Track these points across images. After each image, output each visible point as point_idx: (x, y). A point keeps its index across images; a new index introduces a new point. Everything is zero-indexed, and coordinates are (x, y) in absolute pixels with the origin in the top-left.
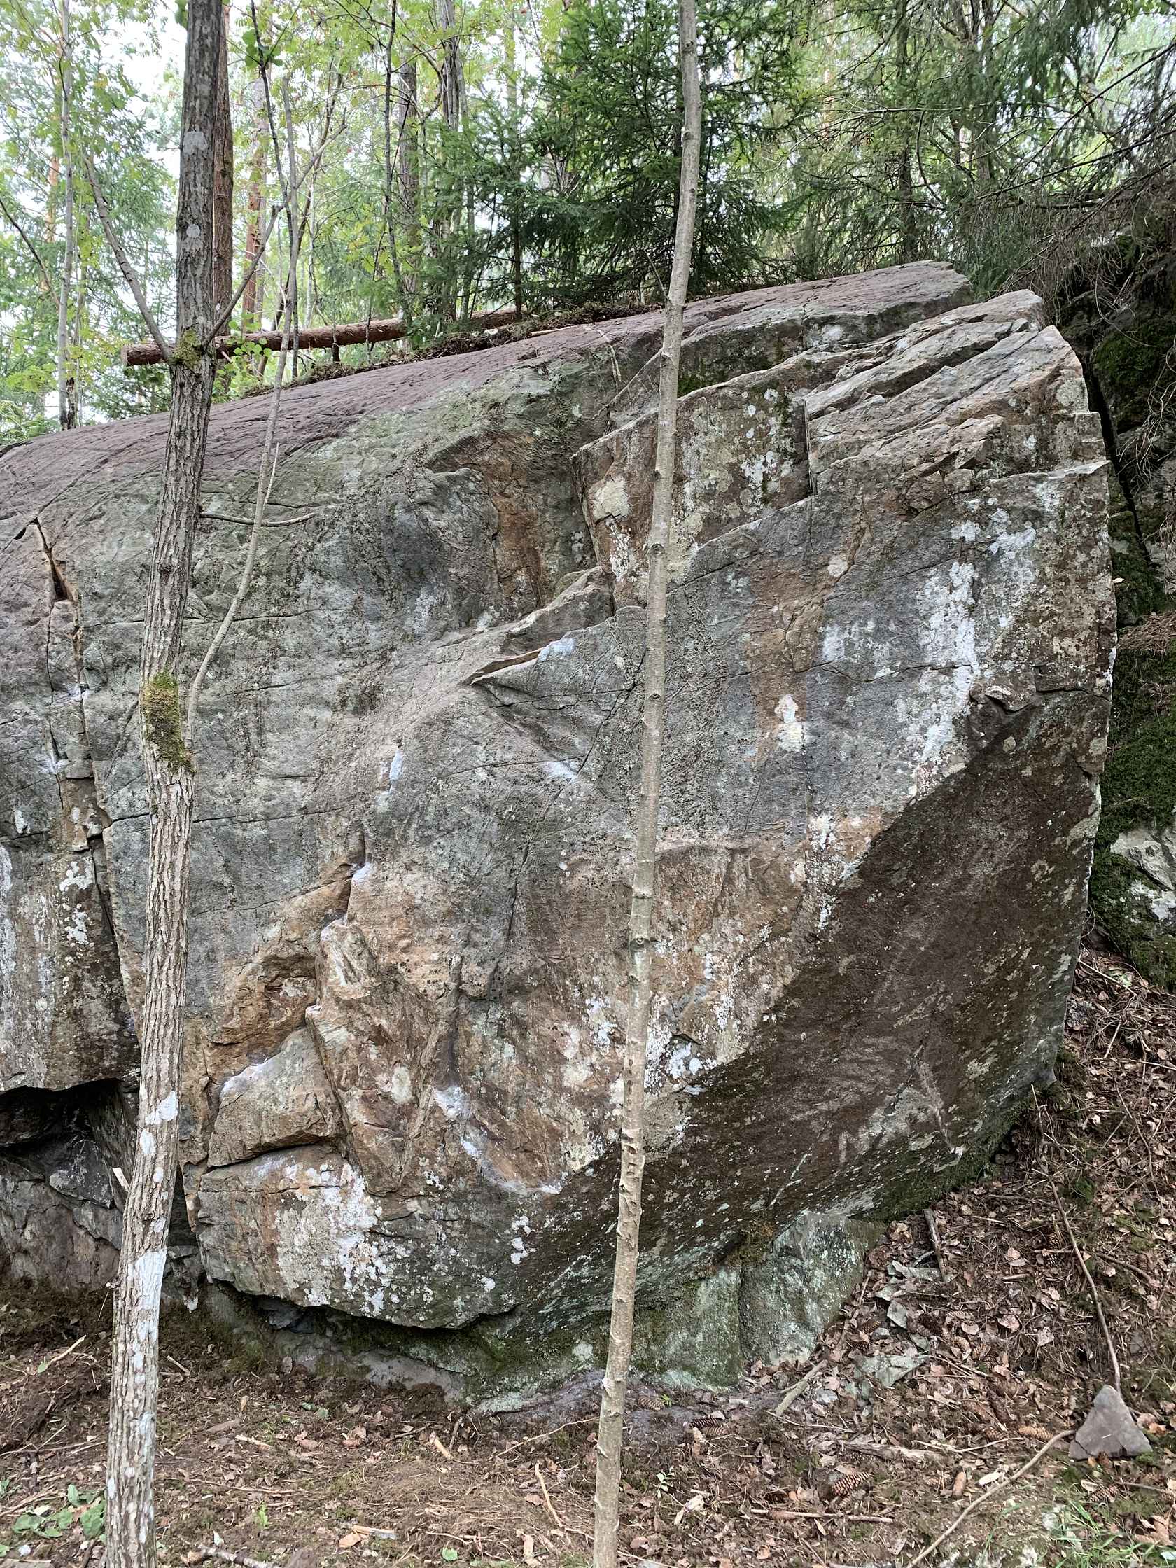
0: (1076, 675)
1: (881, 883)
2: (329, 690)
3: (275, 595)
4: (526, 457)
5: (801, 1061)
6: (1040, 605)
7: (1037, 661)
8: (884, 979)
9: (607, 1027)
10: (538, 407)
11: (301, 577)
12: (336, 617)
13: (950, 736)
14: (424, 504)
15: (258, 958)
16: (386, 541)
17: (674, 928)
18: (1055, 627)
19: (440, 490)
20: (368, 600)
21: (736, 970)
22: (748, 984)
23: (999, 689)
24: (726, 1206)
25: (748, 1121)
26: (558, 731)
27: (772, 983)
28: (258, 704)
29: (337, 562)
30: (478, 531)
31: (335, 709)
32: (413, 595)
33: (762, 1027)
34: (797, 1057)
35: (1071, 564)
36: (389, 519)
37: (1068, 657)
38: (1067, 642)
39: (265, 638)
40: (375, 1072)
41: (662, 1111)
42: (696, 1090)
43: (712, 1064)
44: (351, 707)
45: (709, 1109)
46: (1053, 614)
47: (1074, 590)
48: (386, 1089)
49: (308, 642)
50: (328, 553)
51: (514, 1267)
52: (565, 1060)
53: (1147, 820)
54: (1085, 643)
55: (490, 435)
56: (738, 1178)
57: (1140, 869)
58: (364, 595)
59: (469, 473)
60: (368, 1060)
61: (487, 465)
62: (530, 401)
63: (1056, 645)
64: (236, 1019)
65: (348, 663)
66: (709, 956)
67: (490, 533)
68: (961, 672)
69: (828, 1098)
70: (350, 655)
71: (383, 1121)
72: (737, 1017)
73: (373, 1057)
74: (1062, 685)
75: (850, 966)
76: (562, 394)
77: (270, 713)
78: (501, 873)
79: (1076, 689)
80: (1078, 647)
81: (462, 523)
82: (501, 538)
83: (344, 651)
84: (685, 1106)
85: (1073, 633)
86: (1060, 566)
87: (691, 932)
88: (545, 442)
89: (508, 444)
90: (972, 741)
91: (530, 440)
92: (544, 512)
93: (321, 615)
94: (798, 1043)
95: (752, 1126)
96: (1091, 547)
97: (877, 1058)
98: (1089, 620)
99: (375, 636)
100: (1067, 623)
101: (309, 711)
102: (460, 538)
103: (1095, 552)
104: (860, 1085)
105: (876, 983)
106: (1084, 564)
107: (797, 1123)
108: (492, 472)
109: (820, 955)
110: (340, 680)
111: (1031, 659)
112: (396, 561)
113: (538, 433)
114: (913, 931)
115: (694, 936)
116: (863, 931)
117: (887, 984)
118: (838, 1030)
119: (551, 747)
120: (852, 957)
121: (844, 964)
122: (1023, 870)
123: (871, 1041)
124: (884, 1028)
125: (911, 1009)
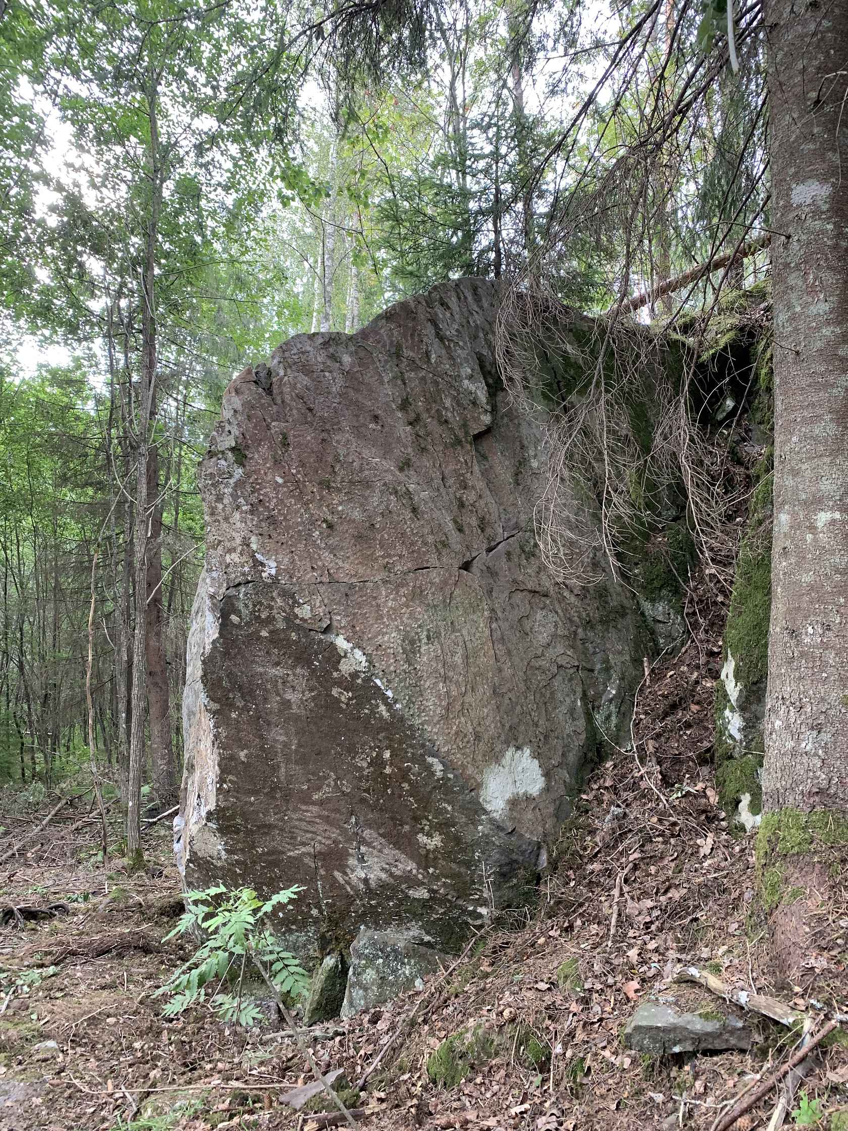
1: (231, 706)
5: (261, 815)
8: (279, 767)
18: (224, 548)
25: (259, 850)
33: (219, 791)
34: (258, 813)
35: (217, 512)
42: (214, 826)
43: (207, 809)
45: (231, 839)
74: (237, 581)
75: (247, 756)
84: (217, 835)
95: (264, 854)
97: (318, 821)
98: (238, 540)
100: (229, 545)
105: (274, 769)
107: (295, 858)
109: (224, 749)
111: (222, 569)
114: (278, 735)
118: (274, 798)
120: (245, 751)
121: (242, 755)
122: (327, 695)
123: (304, 808)
124: (306, 799)
125: (319, 789)
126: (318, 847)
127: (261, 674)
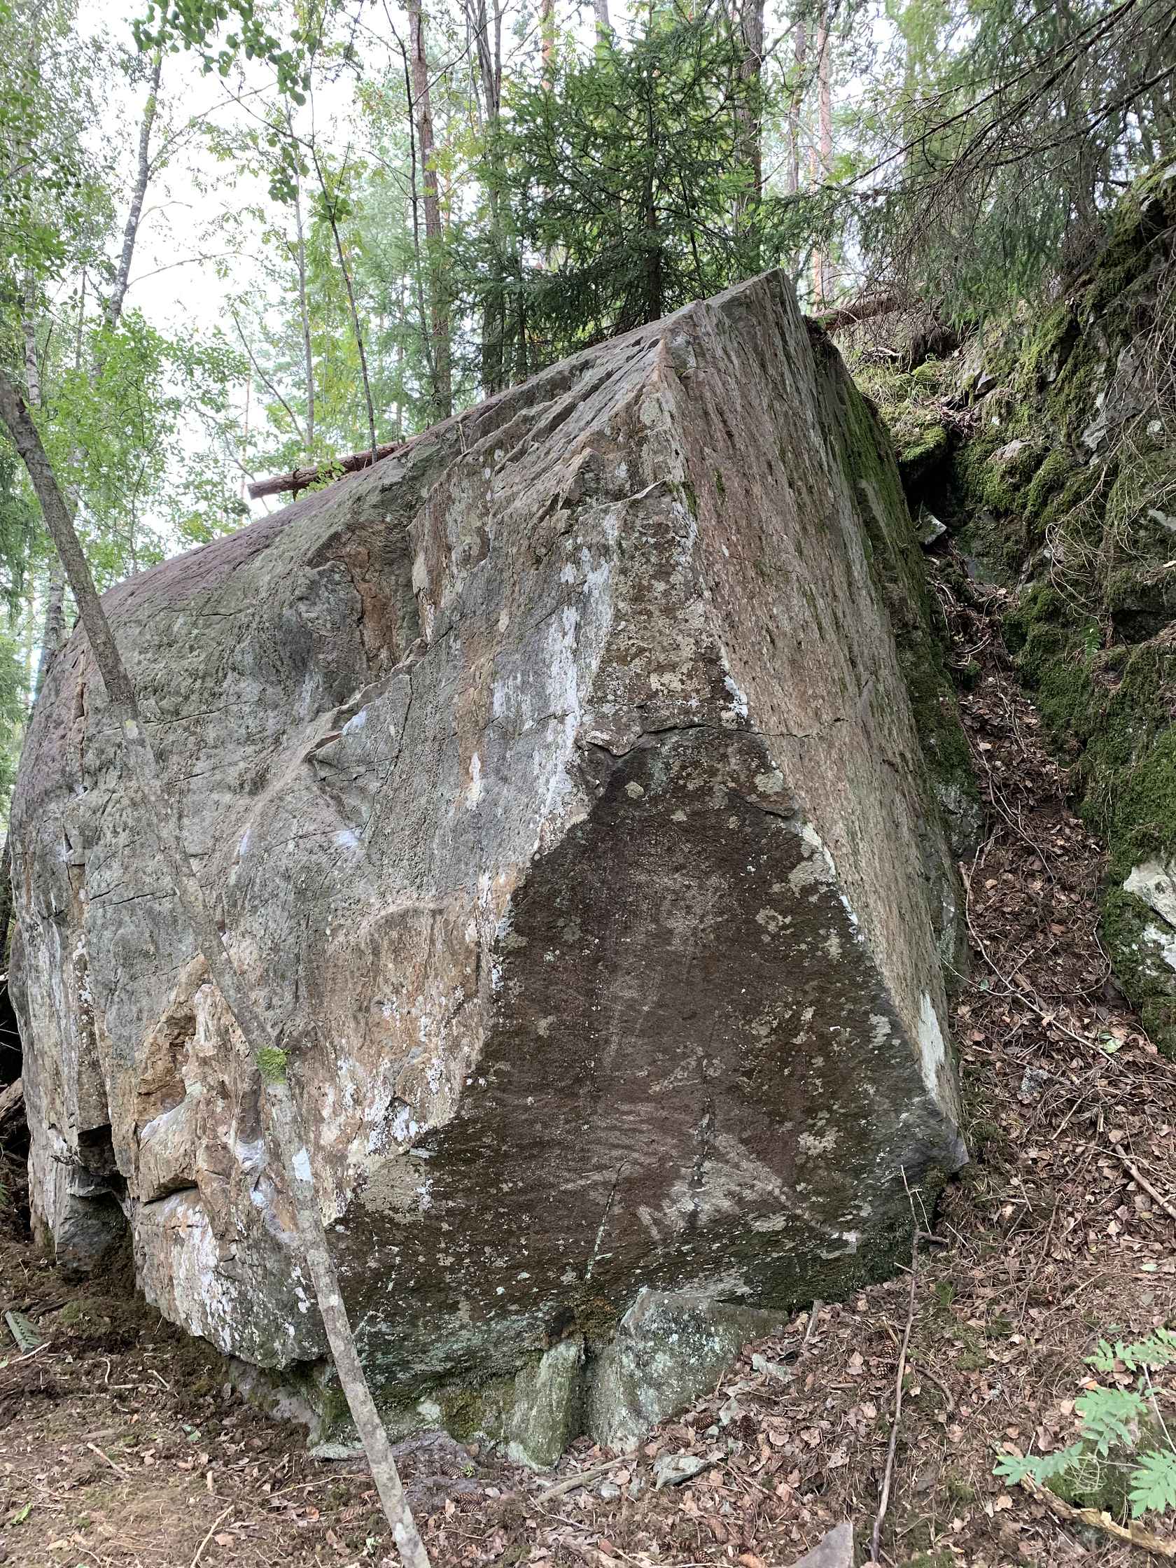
0: (687, 711)
1: (552, 940)
2: (232, 775)
3: (206, 695)
4: (378, 543)
5: (538, 1126)
6: (623, 643)
7: (637, 702)
8: (607, 1042)
9: (350, 1088)
10: (389, 495)
11: (225, 676)
12: (247, 709)
13: (569, 786)
14: (300, 599)
15: (163, 1019)
16: (279, 636)
17: (397, 991)
18: (649, 663)
19: (313, 585)
20: (270, 690)
21: (444, 1032)
22: (453, 1046)
23: (598, 734)
24: (525, 1275)
25: (505, 1187)
26: (351, 801)
27: (471, 1045)
28: (181, 792)
29: (249, 659)
30: (344, 617)
31: (235, 792)
32: (299, 682)
33: (467, 1091)
34: (532, 1123)
35: (649, 596)
36: (280, 616)
37: (671, 694)
38: (667, 677)
39: (194, 733)
40: (218, 1123)
41: (395, 1174)
42: (424, 1154)
43: (426, 1127)
44: (247, 788)
45: (452, 1173)
46: (641, 650)
47: (661, 622)
48: (224, 1139)
49: (224, 733)
50: (243, 652)
51: (304, 1316)
52: (323, 1120)
53: (1157, 849)
54: (690, 676)
55: (351, 528)
56: (525, 1247)
57: (1153, 910)
58: (268, 686)
59: (334, 566)
60: (213, 1112)
61: (349, 555)
62: (384, 490)
63: (654, 682)
64: (150, 1071)
65: (250, 750)
66: (423, 1019)
67: (355, 617)
68: (569, 720)
69: (600, 1168)
70: (254, 742)
71: (219, 1169)
72: (448, 1080)
73: (219, 1110)
74: (669, 724)
75: (551, 1027)
76: (414, 478)
77: (188, 800)
78: (291, 940)
79: (693, 726)
80: (682, 682)
81: (330, 611)
82: (366, 620)
83: (249, 739)
84: (422, 1169)
85: (673, 667)
86: (636, 599)
87: (409, 995)
88: (395, 526)
89: (364, 533)
90: (590, 790)
91: (382, 527)
92: (396, 591)
93: (235, 708)
94: (527, 1109)
95: (511, 1193)
96: (669, 574)
97: (645, 1127)
98: (688, 651)
99: (272, 722)
100: (662, 657)
101: (215, 796)
102: (329, 626)
103: (676, 578)
104: (636, 1155)
105: (597, 1046)
106: (666, 594)
107: (572, 1193)
108: (353, 561)
109: (506, 1017)
110: (242, 765)
111: (631, 699)
112: (285, 653)
113: (388, 519)
114: (623, 989)
115: (411, 998)
116: (553, 989)
117: (614, 1046)
118: (575, 1095)
119: (347, 816)
120: (551, 1019)
121: (543, 1026)
122: (746, 922)
123: (625, 1108)
124: (636, 1093)
125: (665, 1074)
126: (627, 1169)
127: (640, 886)
